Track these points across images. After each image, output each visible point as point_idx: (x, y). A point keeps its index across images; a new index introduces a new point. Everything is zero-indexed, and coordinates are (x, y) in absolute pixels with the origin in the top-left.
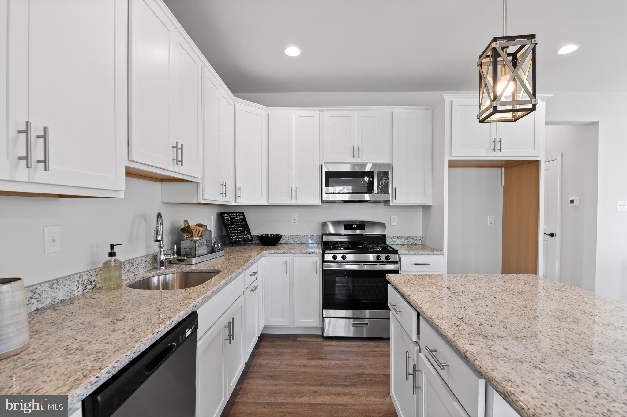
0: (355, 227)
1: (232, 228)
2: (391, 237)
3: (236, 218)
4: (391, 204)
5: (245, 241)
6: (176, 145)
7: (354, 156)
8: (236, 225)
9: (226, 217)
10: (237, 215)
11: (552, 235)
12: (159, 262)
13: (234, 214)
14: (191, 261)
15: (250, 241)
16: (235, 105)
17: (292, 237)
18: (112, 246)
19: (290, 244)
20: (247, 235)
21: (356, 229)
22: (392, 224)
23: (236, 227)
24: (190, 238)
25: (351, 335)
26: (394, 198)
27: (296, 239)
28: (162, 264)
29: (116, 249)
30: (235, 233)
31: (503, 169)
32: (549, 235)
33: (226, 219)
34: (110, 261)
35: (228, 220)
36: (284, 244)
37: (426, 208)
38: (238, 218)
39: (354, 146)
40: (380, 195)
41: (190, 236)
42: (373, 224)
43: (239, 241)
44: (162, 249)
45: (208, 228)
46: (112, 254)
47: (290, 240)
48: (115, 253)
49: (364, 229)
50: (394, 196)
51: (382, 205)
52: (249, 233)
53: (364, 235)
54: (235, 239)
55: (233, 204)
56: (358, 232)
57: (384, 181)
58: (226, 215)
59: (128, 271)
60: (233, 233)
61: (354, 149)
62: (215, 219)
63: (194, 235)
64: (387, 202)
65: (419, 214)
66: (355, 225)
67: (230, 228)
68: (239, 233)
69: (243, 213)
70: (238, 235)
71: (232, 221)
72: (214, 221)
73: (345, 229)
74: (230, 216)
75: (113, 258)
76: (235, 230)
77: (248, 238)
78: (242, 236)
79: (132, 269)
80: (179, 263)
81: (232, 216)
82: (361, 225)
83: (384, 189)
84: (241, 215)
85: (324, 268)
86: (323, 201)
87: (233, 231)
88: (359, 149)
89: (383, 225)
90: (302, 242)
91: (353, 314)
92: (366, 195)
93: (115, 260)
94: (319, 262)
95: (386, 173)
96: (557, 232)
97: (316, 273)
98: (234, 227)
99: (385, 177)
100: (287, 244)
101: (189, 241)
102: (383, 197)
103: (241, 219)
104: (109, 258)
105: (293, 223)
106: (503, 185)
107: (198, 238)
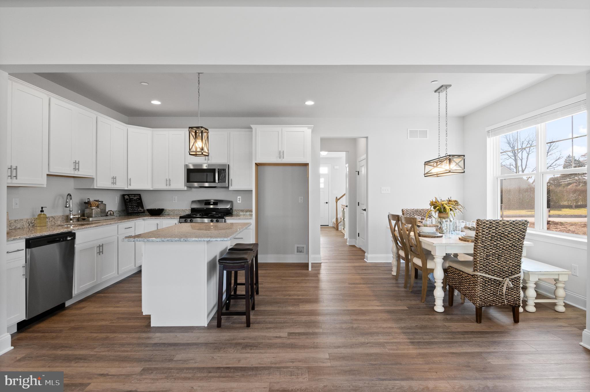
0: (212, 204)
1: (130, 204)
2: (237, 210)
3: (134, 198)
4: (230, 189)
5: (138, 213)
6: (75, 162)
7: (205, 159)
8: (133, 202)
9: (126, 197)
10: (135, 196)
12: (69, 219)
13: (133, 196)
14: (89, 219)
15: (142, 213)
16: (127, 129)
17: (172, 211)
18: (42, 208)
19: (171, 215)
20: (140, 209)
22: (238, 202)
23: (133, 204)
24: (90, 208)
26: (231, 186)
27: (175, 212)
28: (71, 220)
29: (44, 209)
30: (132, 207)
33: (126, 199)
34: (41, 214)
35: (127, 199)
36: (168, 215)
38: (135, 198)
40: (220, 183)
41: (90, 206)
43: (134, 213)
44: (71, 212)
45: (103, 203)
46: (42, 211)
47: (171, 212)
48: (43, 211)
49: (218, 205)
50: (231, 184)
52: (142, 207)
54: (130, 211)
55: (126, 189)
56: (212, 207)
57: (223, 175)
58: (126, 196)
59: (51, 221)
60: (130, 207)
62: (119, 199)
63: (92, 206)
64: (227, 188)
67: (128, 204)
68: (134, 207)
69: (140, 195)
70: (133, 209)
71: (131, 200)
72: (117, 200)
73: (205, 205)
74: (129, 197)
75: (42, 213)
76: (132, 206)
77: (141, 210)
78: (136, 210)
79: (53, 221)
80: (83, 220)
81: (131, 196)
82: (216, 203)
83: (223, 180)
84: (138, 196)
86: (187, 187)
87: (130, 206)
89: (231, 202)
90: (179, 213)
92: (210, 183)
93: (44, 214)
95: (224, 170)
98: (132, 204)
99: (224, 173)
100: (169, 215)
101: (89, 209)
102: (223, 185)
103: (137, 198)
104: (41, 213)
105: (174, 202)
107: (95, 208)
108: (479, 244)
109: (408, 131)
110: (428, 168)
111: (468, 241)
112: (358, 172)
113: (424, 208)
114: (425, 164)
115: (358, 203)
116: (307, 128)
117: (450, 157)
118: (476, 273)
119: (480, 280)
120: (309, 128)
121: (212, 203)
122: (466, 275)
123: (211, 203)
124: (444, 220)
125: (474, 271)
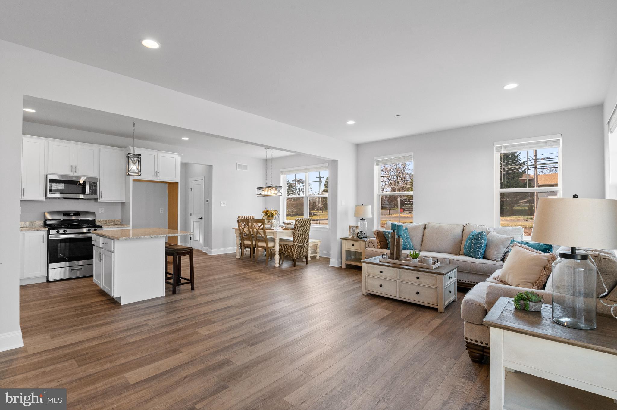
2: (99, 221)
4: (98, 201)
7: (72, 171)
11: (201, 218)
21: (72, 216)
22: (100, 212)
25: (67, 277)
26: (100, 198)
31: (168, 184)
32: (200, 218)
37: (123, 204)
39: (72, 165)
40: (91, 195)
42: (87, 213)
49: (79, 216)
50: (101, 196)
51: (93, 201)
53: (79, 220)
56: (73, 218)
57: (94, 187)
61: (72, 167)
64: (96, 200)
65: (119, 207)
66: (72, 213)
73: (64, 216)
82: (77, 214)
83: (94, 191)
85: (50, 239)
86: (47, 198)
88: (76, 167)
89: (93, 213)
91: (69, 264)
92: (80, 195)
94: (46, 236)
95: (95, 183)
96: (203, 218)
97: (43, 242)
99: (94, 185)
102: (93, 196)
106: (168, 192)
108: (296, 230)
109: (237, 165)
110: (259, 192)
111: (288, 230)
112: (191, 189)
113: (251, 215)
114: (257, 189)
115: (191, 213)
116: (178, 156)
117: (276, 187)
118: (295, 244)
119: (296, 246)
120: (179, 155)
121: (73, 214)
122: (289, 246)
123: (71, 214)
124: (270, 221)
125: (293, 243)
